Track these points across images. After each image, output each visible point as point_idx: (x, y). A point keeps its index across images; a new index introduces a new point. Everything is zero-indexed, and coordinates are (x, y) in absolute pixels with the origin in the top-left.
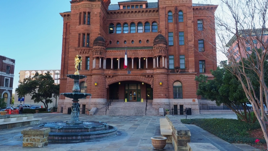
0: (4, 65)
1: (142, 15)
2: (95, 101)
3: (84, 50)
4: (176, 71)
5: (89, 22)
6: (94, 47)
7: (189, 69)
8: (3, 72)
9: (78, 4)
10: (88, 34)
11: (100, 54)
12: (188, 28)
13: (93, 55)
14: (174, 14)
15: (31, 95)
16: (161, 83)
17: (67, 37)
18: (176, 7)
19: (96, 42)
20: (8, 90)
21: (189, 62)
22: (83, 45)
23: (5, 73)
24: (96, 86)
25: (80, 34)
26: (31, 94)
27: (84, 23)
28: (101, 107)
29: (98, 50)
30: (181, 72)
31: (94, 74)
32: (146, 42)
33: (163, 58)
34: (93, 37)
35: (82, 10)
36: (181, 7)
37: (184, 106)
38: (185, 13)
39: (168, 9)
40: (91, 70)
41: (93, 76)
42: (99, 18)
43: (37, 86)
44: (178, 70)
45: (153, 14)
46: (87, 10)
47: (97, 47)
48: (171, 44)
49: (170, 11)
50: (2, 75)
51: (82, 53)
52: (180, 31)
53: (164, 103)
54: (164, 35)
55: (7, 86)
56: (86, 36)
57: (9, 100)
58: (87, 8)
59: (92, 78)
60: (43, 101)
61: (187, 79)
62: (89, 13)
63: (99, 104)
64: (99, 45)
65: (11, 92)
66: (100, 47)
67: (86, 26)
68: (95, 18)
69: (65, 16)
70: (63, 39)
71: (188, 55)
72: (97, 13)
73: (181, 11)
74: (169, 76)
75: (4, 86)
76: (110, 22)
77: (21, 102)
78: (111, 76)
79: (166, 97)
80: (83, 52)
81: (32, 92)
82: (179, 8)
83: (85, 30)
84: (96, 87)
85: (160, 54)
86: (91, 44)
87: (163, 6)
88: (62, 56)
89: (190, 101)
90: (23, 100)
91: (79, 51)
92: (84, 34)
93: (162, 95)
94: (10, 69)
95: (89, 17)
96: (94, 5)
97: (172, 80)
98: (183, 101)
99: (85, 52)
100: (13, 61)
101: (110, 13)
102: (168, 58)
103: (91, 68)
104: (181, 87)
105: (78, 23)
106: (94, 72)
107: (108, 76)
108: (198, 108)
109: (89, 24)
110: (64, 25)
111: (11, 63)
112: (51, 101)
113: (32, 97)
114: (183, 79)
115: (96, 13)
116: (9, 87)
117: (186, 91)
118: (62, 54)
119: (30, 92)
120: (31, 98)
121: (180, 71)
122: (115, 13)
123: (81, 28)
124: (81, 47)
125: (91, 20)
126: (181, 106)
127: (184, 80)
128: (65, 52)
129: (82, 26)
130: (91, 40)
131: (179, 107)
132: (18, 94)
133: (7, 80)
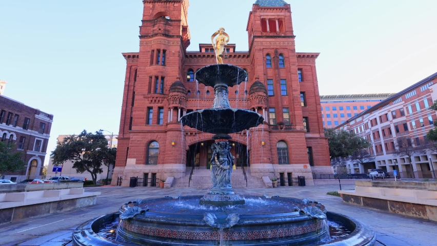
0: (36, 122)
1: (229, 61)
2: (171, 168)
3: (157, 98)
4: (279, 127)
5: (164, 62)
6: (171, 94)
7: (296, 125)
8: (33, 131)
9: (150, 39)
10: (163, 78)
11: (180, 103)
12: (292, 75)
13: (169, 104)
14: (274, 58)
15: (73, 162)
16: (263, 143)
17: (130, 84)
18: (276, 49)
19: (174, 87)
20: (39, 156)
21: (296, 117)
22: (155, 92)
23: (37, 132)
24: (173, 146)
25: (151, 77)
26: (73, 160)
27: (158, 62)
28: (180, 176)
29: (177, 97)
30: (286, 129)
31: (171, 130)
32: (234, 93)
33: (264, 110)
34: (169, 82)
35: (155, 47)
36: (282, 50)
37: (293, 174)
38: (287, 57)
39: (266, 52)
40: (165, 124)
41: (168, 133)
42: (177, 58)
43: (82, 149)
44: (282, 126)
45: (243, 60)
46: (162, 48)
47: (176, 93)
48: (270, 93)
49: (268, 55)
50: (32, 135)
51: (153, 101)
52: (282, 78)
53: (269, 170)
54: (262, 82)
55: (37, 150)
56: (160, 80)
57: (39, 169)
58: (162, 45)
59: (168, 136)
60: (90, 169)
61: (294, 138)
62: (164, 51)
63: (178, 171)
64: (178, 92)
65: (43, 158)
66: (179, 93)
67: (160, 67)
68: (173, 57)
69: (129, 57)
70: (125, 86)
71: (294, 108)
72: (175, 52)
73: (281, 55)
74: (271, 134)
75: (34, 150)
76: (188, 68)
77: (56, 173)
78: (194, 133)
79: (269, 161)
80: (155, 101)
81: (74, 158)
82: (280, 51)
83: (159, 72)
84: (173, 149)
85: (260, 105)
86: (166, 90)
87: (260, 47)
88: (122, 109)
89: (300, 167)
90: (60, 170)
91: (150, 99)
92: (157, 78)
93: (265, 159)
94: (45, 127)
95: (164, 57)
96: (172, 42)
97: (276, 140)
98: (292, 168)
99: (157, 101)
100: (51, 117)
101: (188, 56)
102: (268, 111)
103: (166, 122)
104: (287, 149)
105: (149, 64)
106: (170, 127)
107: (189, 133)
108: (312, 177)
109: (164, 64)
110: (127, 69)
111: (47, 119)
112: (101, 171)
113: (74, 164)
114: (289, 138)
115: (173, 51)
116: (40, 152)
117: (294, 153)
118: (123, 105)
119: (71, 157)
120: (73, 166)
121: (284, 127)
122: (195, 56)
123: (154, 70)
124: (152, 94)
125: (167, 60)
126: (289, 174)
127: (291, 139)
128: (127, 103)
129: (154, 66)
130: (167, 85)
131: (286, 176)
132: (53, 159)
133: (38, 142)
